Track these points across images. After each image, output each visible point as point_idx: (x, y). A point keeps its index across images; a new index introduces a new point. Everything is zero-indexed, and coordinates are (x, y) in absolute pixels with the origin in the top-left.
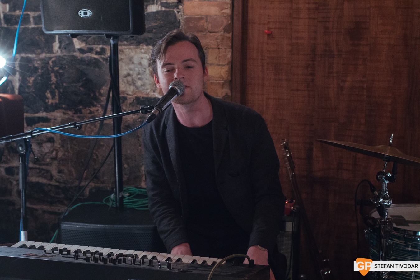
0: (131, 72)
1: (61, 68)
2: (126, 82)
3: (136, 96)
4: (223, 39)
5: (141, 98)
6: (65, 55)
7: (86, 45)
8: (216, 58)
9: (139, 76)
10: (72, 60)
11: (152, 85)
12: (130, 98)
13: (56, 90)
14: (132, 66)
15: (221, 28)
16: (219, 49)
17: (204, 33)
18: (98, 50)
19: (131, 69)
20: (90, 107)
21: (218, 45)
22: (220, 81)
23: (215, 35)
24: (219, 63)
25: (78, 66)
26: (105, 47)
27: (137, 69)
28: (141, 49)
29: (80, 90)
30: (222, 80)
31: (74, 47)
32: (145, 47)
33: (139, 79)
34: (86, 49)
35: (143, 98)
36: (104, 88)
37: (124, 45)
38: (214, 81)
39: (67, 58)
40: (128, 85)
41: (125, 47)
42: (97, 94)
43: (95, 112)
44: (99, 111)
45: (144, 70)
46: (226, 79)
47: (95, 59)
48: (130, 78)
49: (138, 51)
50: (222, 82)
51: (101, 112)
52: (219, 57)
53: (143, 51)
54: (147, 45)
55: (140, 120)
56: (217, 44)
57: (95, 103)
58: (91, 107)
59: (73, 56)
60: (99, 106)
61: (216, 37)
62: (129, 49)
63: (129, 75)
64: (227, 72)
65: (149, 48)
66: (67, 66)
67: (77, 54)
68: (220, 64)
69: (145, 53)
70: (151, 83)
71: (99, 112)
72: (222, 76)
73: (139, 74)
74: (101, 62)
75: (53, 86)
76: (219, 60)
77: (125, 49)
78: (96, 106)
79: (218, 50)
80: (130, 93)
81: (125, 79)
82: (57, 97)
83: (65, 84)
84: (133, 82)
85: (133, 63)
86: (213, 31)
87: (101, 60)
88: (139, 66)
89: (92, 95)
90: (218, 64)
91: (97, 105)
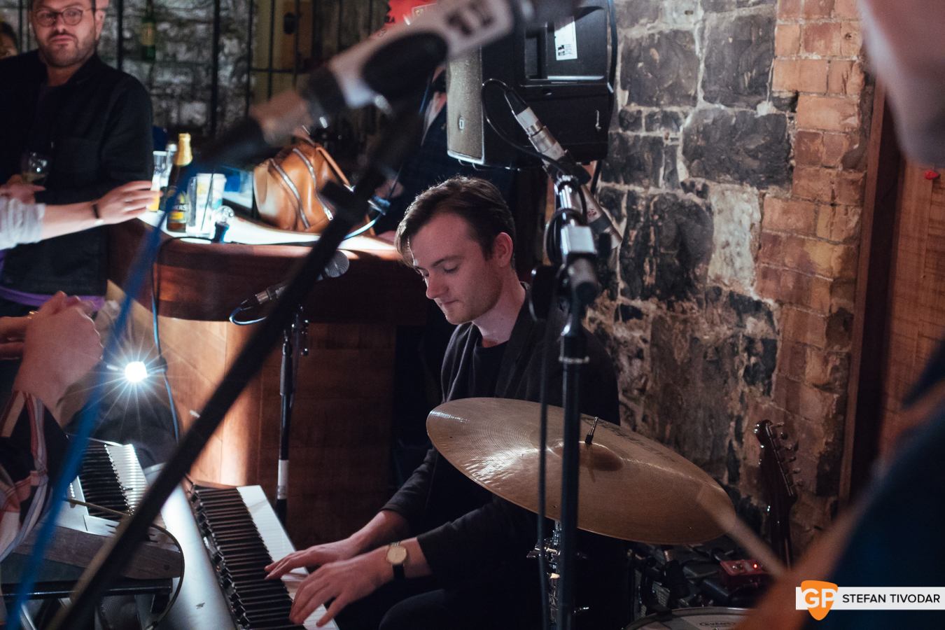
0: (730, 239)
1: (661, 218)
2: (723, 258)
3: (731, 288)
4: (840, 183)
5: (735, 294)
6: (667, 194)
7: (689, 177)
8: (827, 226)
9: (738, 249)
10: (673, 204)
11: (751, 270)
12: (725, 292)
13: (654, 260)
14: (732, 227)
15: (839, 159)
16: (833, 205)
17: (818, 168)
18: (699, 187)
19: (731, 234)
20: (683, 301)
21: (833, 198)
22: (827, 279)
23: (830, 174)
24: (831, 236)
25: (678, 216)
26: (708, 183)
27: (736, 233)
28: (744, 193)
29: (674, 263)
30: (830, 277)
31: (677, 178)
32: (749, 189)
33: (739, 254)
34: (688, 184)
35: (738, 295)
36: (701, 265)
37: (729, 182)
38: (821, 277)
39: (669, 199)
40: (725, 264)
41: (728, 186)
42: (692, 276)
43: (688, 311)
44: (694, 311)
45: (744, 236)
46: (837, 275)
47: (696, 205)
48: (727, 250)
49: (740, 195)
50: (830, 282)
51: (695, 313)
52: (832, 224)
53: (745, 196)
54: (751, 186)
55: (731, 340)
56: (830, 194)
57: (690, 294)
58: (685, 300)
59: (675, 196)
60: (695, 300)
61: (831, 177)
62: (732, 190)
63: (727, 244)
64: (840, 260)
65: (753, 192)
66: (666, 216)
67: (680, 192)
68: (833, 239)
69: (748, 201)
70: (749, 265)
71: (692, 313)
72: (831, 268)
73: (738, 244)
74: (703, 212)
75: (652, 251)
76: (831, 231)
77: (727, 190)
78: (689, 300)
79: (830, 208)
80: (726, 282)
81: (722, 251)
82: (654, 273)
83: (662, 250)
84: (732, 260)
85: (733, 220)
86: (829, 165)
87: (704, 209)
88: (739, 228)
89: (685, 276)
90: (829, 239)
91: (692, 298)
